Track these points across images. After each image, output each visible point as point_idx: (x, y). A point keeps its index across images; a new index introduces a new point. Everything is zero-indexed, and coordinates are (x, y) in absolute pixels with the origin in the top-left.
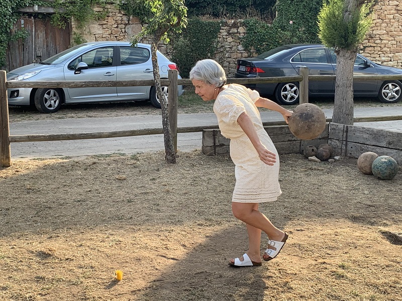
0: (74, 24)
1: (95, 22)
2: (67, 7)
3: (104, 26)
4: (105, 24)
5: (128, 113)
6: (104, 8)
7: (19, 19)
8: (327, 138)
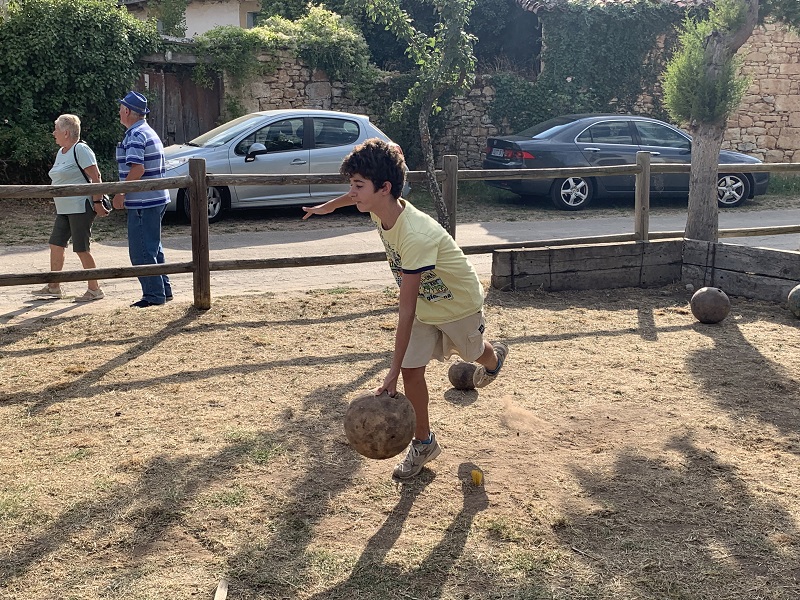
0: (226, 81)
1: (259, 78)
2: (218, 54)
3: (273, 85)
4: (274, 82)
5: (330, 224)
6: (273, 56)
7: (142, 73)
8: (680, 263)
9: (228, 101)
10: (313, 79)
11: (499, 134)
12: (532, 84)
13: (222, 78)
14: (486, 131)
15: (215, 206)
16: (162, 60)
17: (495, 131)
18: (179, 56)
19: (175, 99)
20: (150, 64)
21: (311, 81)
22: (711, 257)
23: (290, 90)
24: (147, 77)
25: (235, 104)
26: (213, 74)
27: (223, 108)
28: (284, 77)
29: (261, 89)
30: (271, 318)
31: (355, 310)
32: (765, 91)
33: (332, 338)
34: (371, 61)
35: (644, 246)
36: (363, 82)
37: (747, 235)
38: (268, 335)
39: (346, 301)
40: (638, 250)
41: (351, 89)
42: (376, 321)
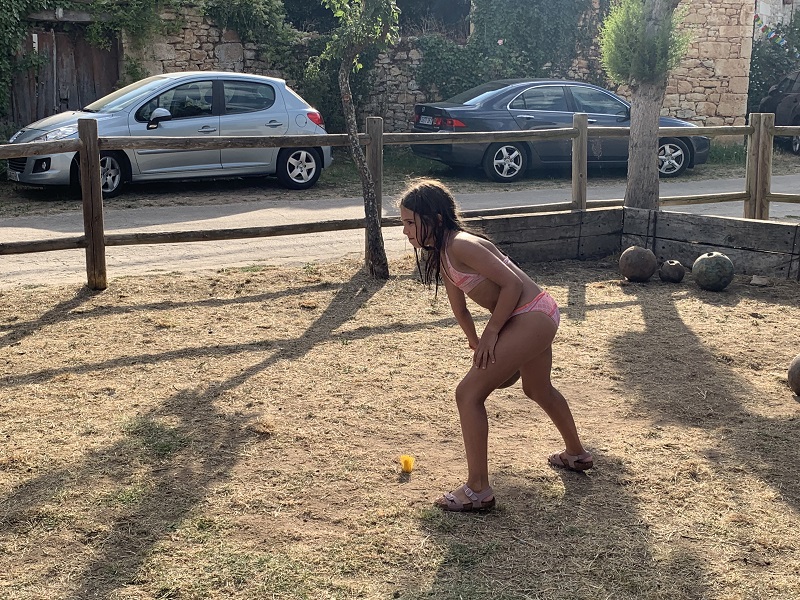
0: (125, 42)
1: (163, 39)
2: (115, 11)
3: (178, 46)
4: (179, 43)
5: (244, 198)
6: (178, 14)
7: (30, 33)
8: (620, 233)
9: (128, 64)
10: (223, 40)
11: (427, 101)
12: (461, 47)
13: (121, 38)
14: (413, 98)
15: (114, 179)
16: (51, 18)
17: (423, 97)
18: (72, 14)
19: (68, 61)
20: (38, 23)
21: (220, 42)
22: (652, 225)
23: (198, 51)
24: (35, 36)
25: (135, 67)
26: (110, 34)
27: (123, 72)
28: (190, 37)
29: (164, 50)
30: (177, 298)
31: (272, 289)
32: (705, 55)
33: (246, 318)
34: (287, 20)
35: (582, 214)
36: (279, 44)
37: (689, 203)
38: (173, 317)
39: (263, 278)
40: (576, 220)
41: (264, 50)
42: (296, 301)
